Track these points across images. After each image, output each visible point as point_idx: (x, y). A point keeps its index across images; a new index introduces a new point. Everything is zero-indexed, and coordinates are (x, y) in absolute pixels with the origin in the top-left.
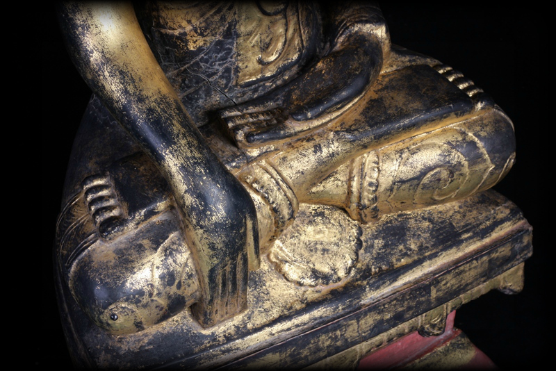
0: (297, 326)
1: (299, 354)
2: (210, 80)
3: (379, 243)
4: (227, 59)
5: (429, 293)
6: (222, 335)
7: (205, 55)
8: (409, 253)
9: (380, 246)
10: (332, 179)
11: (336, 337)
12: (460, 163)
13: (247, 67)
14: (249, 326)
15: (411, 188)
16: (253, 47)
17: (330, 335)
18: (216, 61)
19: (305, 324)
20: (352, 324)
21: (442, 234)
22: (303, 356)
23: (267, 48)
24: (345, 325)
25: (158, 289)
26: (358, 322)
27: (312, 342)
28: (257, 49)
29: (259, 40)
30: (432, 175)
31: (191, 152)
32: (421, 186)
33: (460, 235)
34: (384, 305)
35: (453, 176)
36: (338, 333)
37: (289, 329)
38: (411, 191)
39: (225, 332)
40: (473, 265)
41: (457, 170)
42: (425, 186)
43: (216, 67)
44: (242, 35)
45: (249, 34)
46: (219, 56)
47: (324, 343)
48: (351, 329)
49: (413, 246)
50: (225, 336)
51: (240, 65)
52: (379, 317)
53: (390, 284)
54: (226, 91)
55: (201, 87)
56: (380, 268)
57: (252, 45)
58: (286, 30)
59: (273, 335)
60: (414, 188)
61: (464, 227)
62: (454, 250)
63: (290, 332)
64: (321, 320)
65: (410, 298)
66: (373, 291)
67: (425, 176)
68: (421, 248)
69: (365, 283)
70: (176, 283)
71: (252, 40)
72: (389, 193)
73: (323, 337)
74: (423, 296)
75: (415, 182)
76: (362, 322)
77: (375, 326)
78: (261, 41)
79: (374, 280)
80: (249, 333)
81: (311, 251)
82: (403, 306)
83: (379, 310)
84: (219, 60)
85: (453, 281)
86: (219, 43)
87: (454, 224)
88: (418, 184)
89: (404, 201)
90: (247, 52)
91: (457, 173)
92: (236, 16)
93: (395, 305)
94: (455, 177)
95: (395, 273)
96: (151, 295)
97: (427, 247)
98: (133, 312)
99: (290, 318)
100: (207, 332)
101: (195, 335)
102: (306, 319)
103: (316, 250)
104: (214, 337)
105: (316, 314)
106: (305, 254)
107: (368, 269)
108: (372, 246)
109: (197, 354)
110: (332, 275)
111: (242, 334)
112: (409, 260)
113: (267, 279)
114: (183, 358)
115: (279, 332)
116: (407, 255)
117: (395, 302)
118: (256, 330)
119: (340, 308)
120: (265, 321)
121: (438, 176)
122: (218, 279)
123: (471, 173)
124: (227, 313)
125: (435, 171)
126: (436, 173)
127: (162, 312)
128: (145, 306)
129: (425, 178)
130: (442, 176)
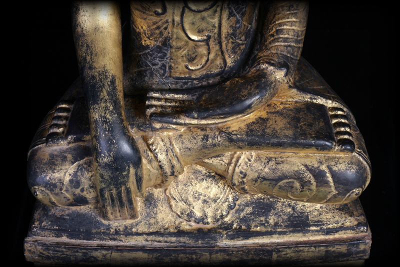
0: (166, 242)
1: (162, 259)
2: (154, 67)
3: (249, 210)
4: (164, 58)
5: (271, 255)
6: (114, 228)
7: (151, 51)
8: (266, 225)
9: (248, 212)
10: (219, 159)
11: (192, 258)
12: (310, 181)
13: (177, 68)
14: (134, 230)
15: (271, 185)
16: (182, 57)
17: (188, 256)
18: (157, 57)
19: (172, 243)
21: (297, 221)
22: (165, 261)
23: (193, 60)
24: (200, 254)
25: (67, 188)
26: (211, 255)
27: (173, 255)
28: (185, 59)
29: (187, 54)
30: (287, 183)
31: (105, 113)
32: (278, 186)
33: (310, 226)
34: (233, 252)
35: (303, 188)
36: (194, 256)
37: (160, 242)
38: (271, 187)
39: (117, 227)
40: (311, 250)
41: (306, 185)
42: (280, 187)
43: (157, 61)
44: (174, 47)
45: (179, 48)
46: (159, 55)
47: (182, 259)
48: (204, 257)
49: (271, 221)
50: (116, 229)
51: (173, 65)
52: (227, 257)
53: (242, 240)
54: (164, 77)
55: (148, 70)
56: (241, 226)
57: (181, 55)
58: (209, 53)
59: (148, 242)
61: (316, 222)
62: (300, 234)
63: (160, 243)
64: (184, 244)
65: (255, 254)
66: (228, 239)
67: (281, 181)
68: (276, 224)
69: (225, 232)
71: (182, 52)
72: (254, 182)
73: (182, 255)
74: (265, 256)
75: (274, 182)
76: (214, 256)
77: (223, 262)
78: (188, 55)
79: (232, 233)
80: (132, 234)
81: (196, 198)
82: (248, 257)
83: (228, 253)
84: (159, 57)
85: (293, 255)
86: (158, 47)
87: (310, 217)
88: (276, 185)
89: (266, 191)
90: (178, 59)
91: (307, 187)
92: (169, 34)
93: (242, 254)
94: (304, 189)
95: (248, 234)
96: (61, 189)
97: (281, 226)
98: (48, 195)
99: (162, 235)
100: (106, 222)
101: (98, 222)
102: (174, 239)
103: (199, 199)
104: (108, 227)
105: (182, 239)
106: (191, 199)
107: (232, 224)
108: (243, 210)
109: (92, 234)
110: (203, 219)
111: (128, 233)
112: (264, 230)
113: (159, 204)
114: (83, 232)
115: (152, 241)
116: (264, 225)
117: (242, 252)
118: (138, 234)
119: (200, 242)
120: (146, 230)
121: (291, 184)
122: (108, 196)
123: (318, 191)
124: (120, 216)
125: (290, 180)
126: (290, 182)
127: (68, 202)
128: (57, 194)
129: (281, 182)
130: (295, 185)
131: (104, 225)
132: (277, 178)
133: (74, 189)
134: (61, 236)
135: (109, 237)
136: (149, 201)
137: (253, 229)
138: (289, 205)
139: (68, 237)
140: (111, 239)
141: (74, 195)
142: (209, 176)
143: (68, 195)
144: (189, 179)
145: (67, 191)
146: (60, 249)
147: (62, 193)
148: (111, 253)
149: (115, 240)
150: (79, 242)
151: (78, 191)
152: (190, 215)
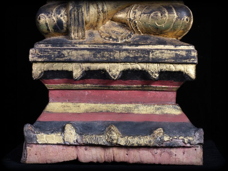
0: (98, 47)
1: (96, 55)
5: (149, 54)
9: (137, 39)
11: (111, 55)
12: (165, 12)
14: (83, 43)
15: (147, 16)
17: (109, 53)
19: (101, 47)
20: (117, 52)
21: (161, 42)
22: (98, 56)
24: (115, 52)
25: (54, 14)
26: (120, 53)
27: (102, 52)
30: (155, 13)
32: (151, 17)
33: (167, 43)
34: (130, 51)
36: (112, 53)
37: (95, 47)
38: (147, 18)
39: (75, 42)
40: (168, 52)
41: (164, 14)
47: (106, 55)
48: (117, 54)
49: (148, 42)
52: (128, 54)
53: (135, 47)
56: (134, 43)
59: (90, 47)
60: (148, 17)
62: (163, 46)
65: (141, 53)
66: (128, 46)
68: (151, 43)
70: (60, 15)
72: (140, 17)
73: (106, 52)
74: (146, 54)
75: (149, 14)
76: (121, 53)
77: (126, 57)
80: (83, 44)
82: (138, 55)
83: (128, 52)
88: (150, 16)
89: (145, 22)
91: (163, 15)
93: (135, 53)
95: (137, 45)
96: (52, 15)
97: (153, 43)
98: (45, 18)
99: (97, 44)
100: (70, 41)
101: (66, 41)
102: (102, 46)
103: (114, 32)
104: (71, 42)
105: (106, 46)
106: (110, 32)
107: (130, 42)
108: (135, 39)
109: (64, 44)
110: (116, 39)
111: (80, 43)
112: (145, 44)
113: (96, 36)
114: (59, 43)
115: (92, 46)
116: (145, 43)
117: (135, 51)
118: (85, 44)
119: (115, 46)
120: (89, 43)
121: (156, 15)
122: (73, 16)
123: (169, 17)
124: (77, 36)
125: (156, 12)
126: (156, 13)
127: (54, 23)
128: (49, 17)
129: (152, 14)
130: (158, 14)
131: (69, 42)
132: (150, 12)
133: (58, 15)
134: (49, 46)
135: (71, 45)
136: (91, 35)
137: (140, 43)
138: (157, 38)
139: (51, 46)
140: (72, 46)
141: (57, 18)
142: (119, 26)
143: (54, 18)
144: (110, 26)
145: (54, 15)
146: (47, 50)
147: (52, 17)
148: (72, 52)
149: (74, 46)
150: (56, 48)
151: (59, 16)
152: (110, 37)
